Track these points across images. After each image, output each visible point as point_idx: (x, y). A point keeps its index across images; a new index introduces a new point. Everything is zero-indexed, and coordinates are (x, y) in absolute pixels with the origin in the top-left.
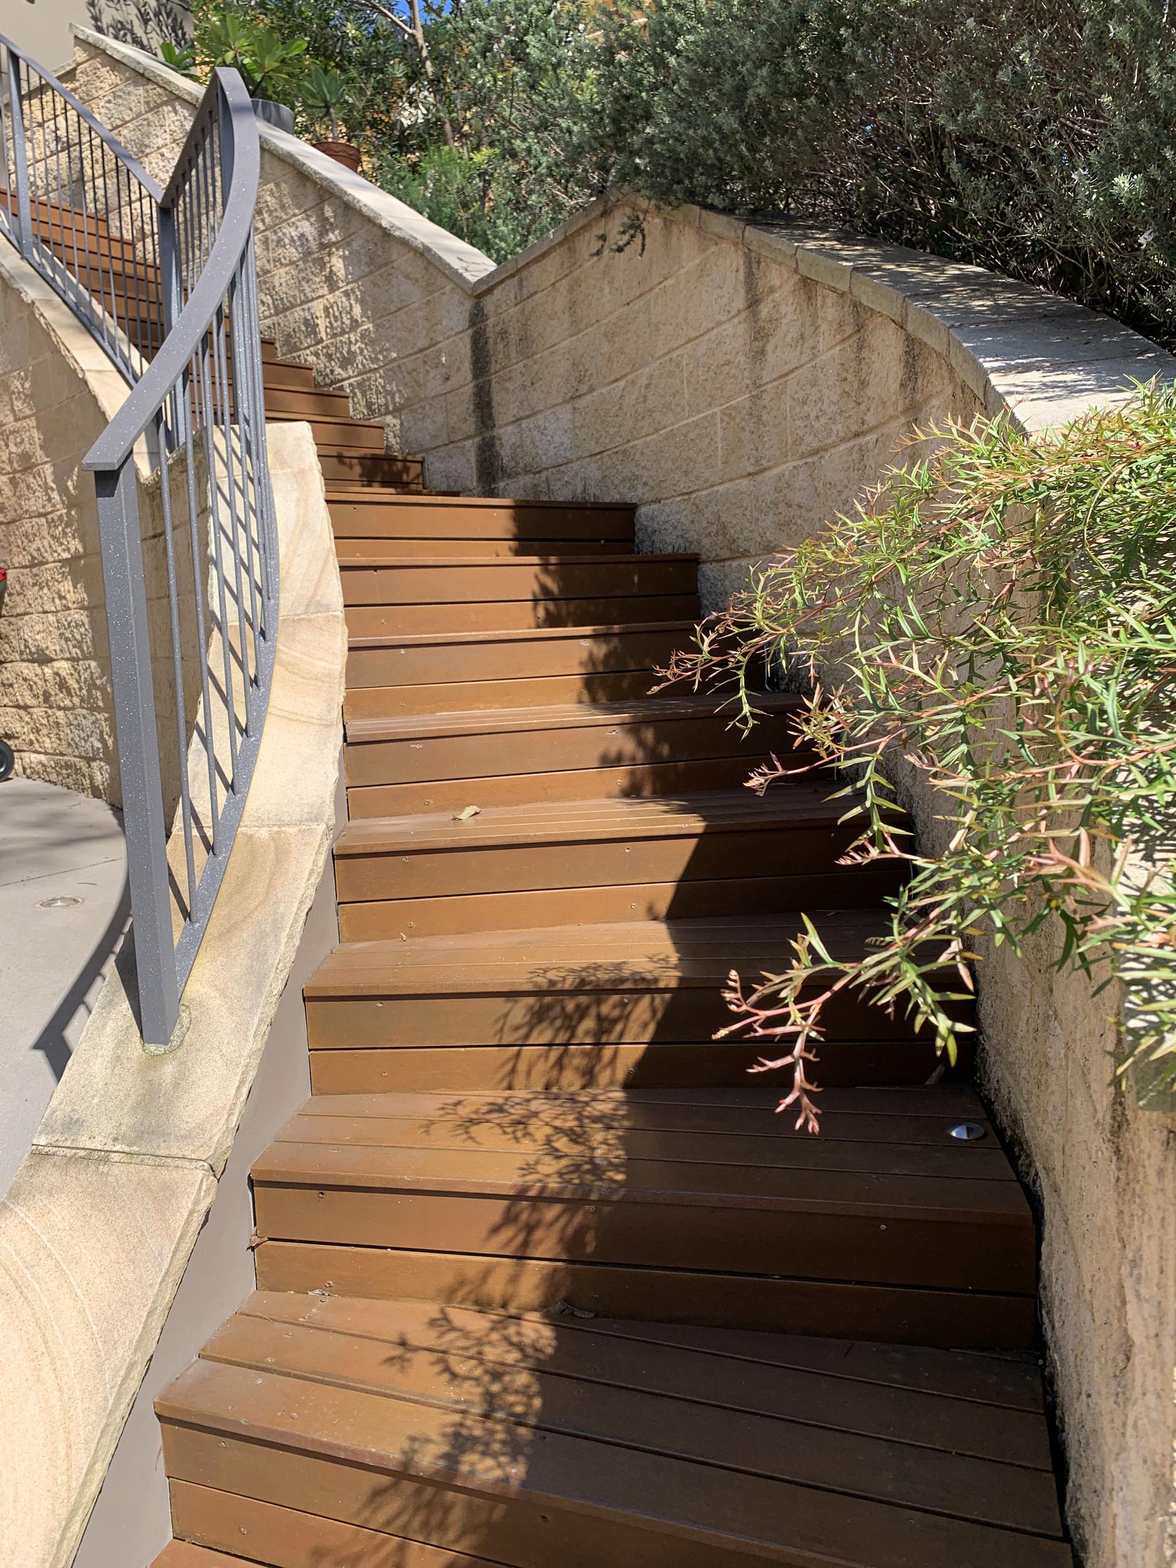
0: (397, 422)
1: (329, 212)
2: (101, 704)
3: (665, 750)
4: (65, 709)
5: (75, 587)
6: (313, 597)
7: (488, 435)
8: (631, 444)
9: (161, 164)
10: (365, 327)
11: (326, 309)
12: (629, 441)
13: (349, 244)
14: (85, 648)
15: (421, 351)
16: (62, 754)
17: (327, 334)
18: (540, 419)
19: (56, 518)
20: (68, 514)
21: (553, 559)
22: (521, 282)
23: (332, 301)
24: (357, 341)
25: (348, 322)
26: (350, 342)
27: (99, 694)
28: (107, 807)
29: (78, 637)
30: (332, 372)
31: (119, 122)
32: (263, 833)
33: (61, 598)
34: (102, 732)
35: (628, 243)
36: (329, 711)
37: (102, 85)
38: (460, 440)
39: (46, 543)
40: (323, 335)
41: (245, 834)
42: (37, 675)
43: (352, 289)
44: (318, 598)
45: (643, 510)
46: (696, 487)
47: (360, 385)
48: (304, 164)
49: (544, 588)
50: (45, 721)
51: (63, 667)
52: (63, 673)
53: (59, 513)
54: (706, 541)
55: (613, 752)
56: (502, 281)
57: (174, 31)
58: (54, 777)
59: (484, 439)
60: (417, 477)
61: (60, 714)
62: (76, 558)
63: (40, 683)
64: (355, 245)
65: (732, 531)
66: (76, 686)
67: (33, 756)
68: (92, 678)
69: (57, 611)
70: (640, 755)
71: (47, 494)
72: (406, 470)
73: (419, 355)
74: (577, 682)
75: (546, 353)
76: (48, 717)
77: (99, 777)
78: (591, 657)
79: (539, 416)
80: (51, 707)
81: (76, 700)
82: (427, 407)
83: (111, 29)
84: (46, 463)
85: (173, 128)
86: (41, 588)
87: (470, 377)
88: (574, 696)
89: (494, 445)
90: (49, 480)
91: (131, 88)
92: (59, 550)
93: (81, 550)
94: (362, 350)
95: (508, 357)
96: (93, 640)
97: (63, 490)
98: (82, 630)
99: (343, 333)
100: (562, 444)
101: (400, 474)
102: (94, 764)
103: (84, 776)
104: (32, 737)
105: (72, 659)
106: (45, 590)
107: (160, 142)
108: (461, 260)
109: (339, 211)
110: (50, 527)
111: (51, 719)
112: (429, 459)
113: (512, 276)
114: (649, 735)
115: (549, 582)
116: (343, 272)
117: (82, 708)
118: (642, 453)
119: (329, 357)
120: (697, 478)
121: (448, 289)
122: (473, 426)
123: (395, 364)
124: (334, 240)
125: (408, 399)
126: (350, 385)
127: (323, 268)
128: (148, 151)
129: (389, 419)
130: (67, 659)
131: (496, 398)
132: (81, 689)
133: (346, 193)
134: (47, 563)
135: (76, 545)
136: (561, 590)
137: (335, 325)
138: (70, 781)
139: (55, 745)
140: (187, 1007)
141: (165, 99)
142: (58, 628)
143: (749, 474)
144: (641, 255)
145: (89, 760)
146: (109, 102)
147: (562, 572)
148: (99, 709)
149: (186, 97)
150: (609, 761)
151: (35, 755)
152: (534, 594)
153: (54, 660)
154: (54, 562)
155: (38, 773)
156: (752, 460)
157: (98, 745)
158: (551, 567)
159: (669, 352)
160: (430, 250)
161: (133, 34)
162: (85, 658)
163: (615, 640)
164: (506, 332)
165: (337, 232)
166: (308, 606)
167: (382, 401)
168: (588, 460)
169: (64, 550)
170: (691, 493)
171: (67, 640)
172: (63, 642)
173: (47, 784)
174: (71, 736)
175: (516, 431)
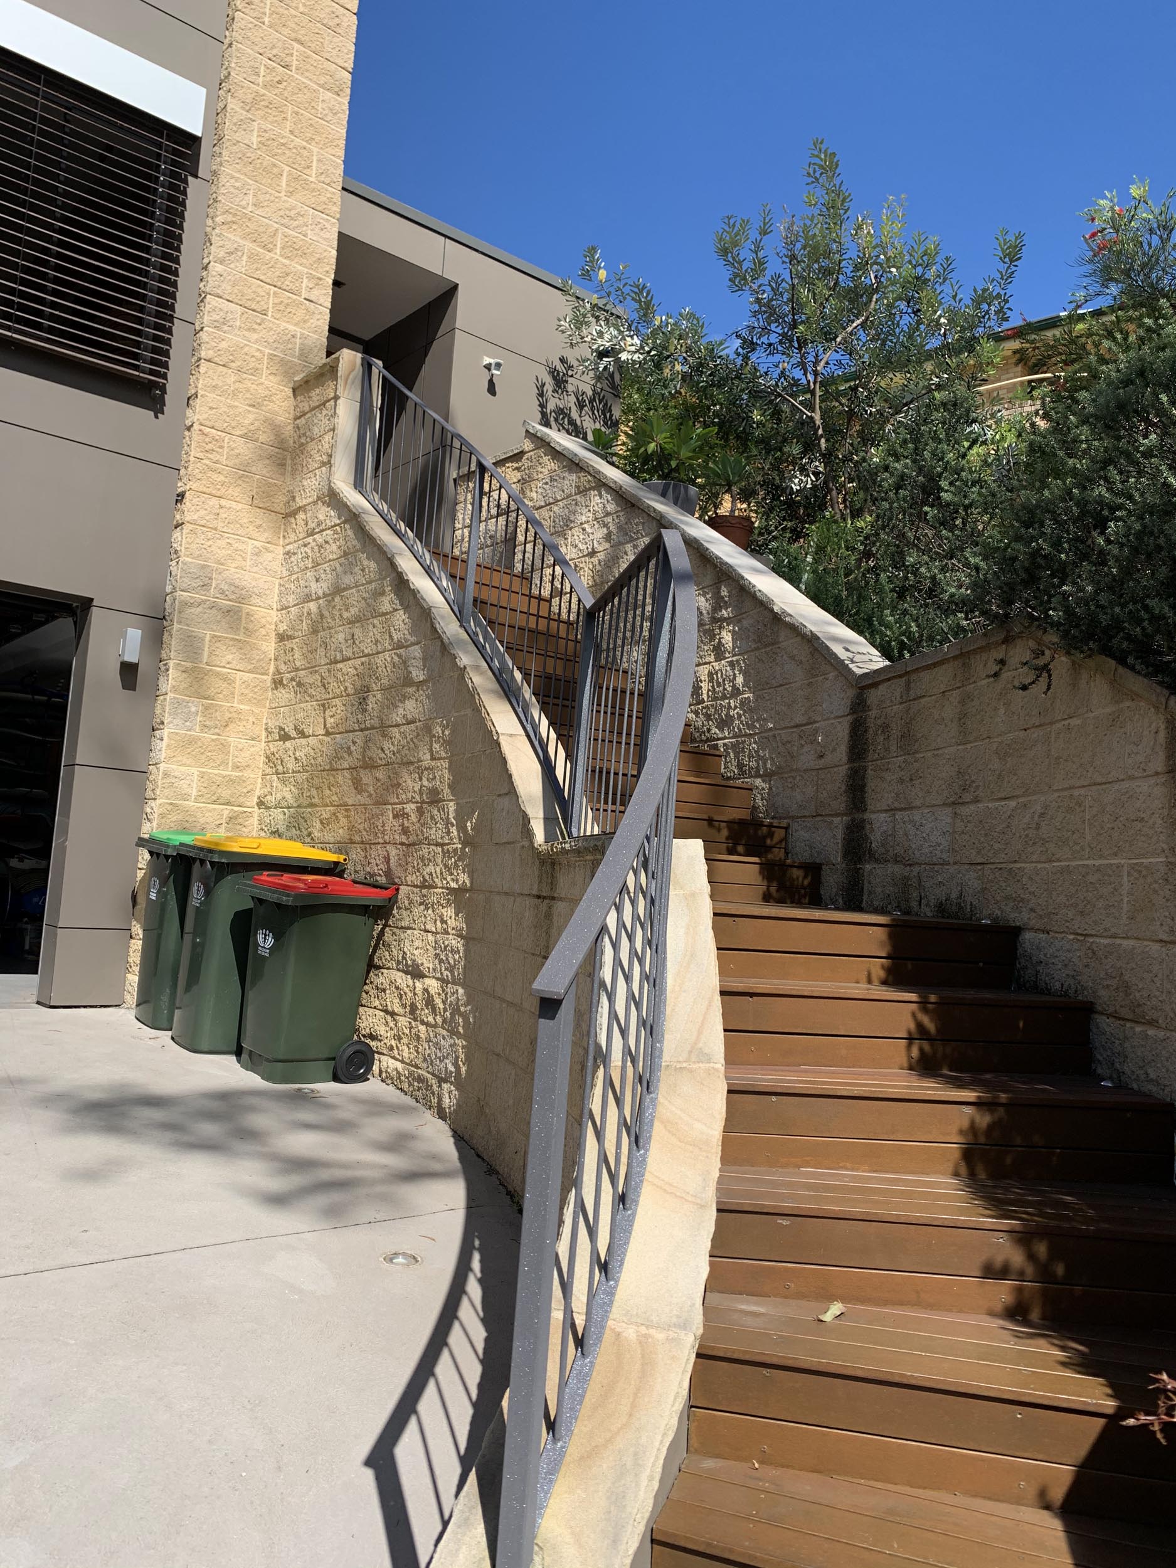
0: (766, 786)
1: (724, 592)
2: (461, 1030)
3: (1060, 1270)
4: (427, 1024)
5: (457, 915)
6: (696, 1044)
7: (858, 816)
8: (1018, 865)
9: (582, 537)
10: (746, 696)
11: (710, 675)
12: (1015, 861)
13: (739, 621)
14: (456, 974)
15: (797, 726)
16: (417, 1067)
17: (708, 696)
18: (917, 815)
19: (451, 850)
20: (463, 849)
21: (933, 998)
22: (908, 683)
23: (717, 668)
24: (736, 707)
25: (730, 689)
26: (730, 707)
27: (461, 1020)
28: (450, 1133)
29: (452, 961)
30: (709, 730)
31: (551, 500)
32: (631, 1333)
33: (443, 922)
34: (457, 1058)
35: (1033, 682)
36: (704, 1188)
37: (543, 470)
38: (826, 815)
39: (438, 870)
40: (705, 697)
41: (613, 1330)
42: (408, 986)
43: (737, 661)
44: (701, 1045)
45: (1027, 936)
46: (1093, 932)
47: (734, 746)
48: (707, 549)
49: (920, 1026)
50: (407, 1031)
51: (433, 985)
52: (432, 992)
53: (455, 846)
54: (1102, 993)
55: (999, 1260)
56: (889, 680)
57: (604, 413)
58: (405, 1086)
59: (853, 820)
60: (781, 841)
61: (422, 1028)
62: (462, 890)
63: (410, 994)
64: (745, 623)
65: (1137, 995)
66: (441, 1006)
67: (391, 1061)
68: (457, 1003)
69: (437, 933)
70: (1030, 1270)
71: (447, 827)
72: (771, 835)
73: (795, 730)
74: (953, 1150)
75: (929, 754)
76: (411, 1028)
77: (448, 1100)
78: (973, 1127)
79: (915, 812)
80: (415, 1020)
81: (439, 1019)
82: (798, 778)
83: (553, 414)
84: (451, 800)
85: (596, 508)
86: (427, 909)
87: (845, 759)
88: (949, 1166)
89: (863, 828)
90: (451, 816)
91: (566, 474)
92: (449, 878)
93: (468, 885)
94: (739, 716)
95: (887, 750)
96: (465, 968)
97: (462, 828)
98: (457, 957)
99: (724, 697)
100: (939, 845)
101: (765, 838)
102: (445, 1086)
103: (433, 1094)
104: (393, 1043)
105: (441, 980)
106: (430, 911)
107: (584, 519)
108: (847, 650)
109: (733, 592)
110: (444, 857)
111: (413, 1031)
112: (795, 826)
113: (900, 676)
114: (1042, 1249)
115: (926, 1020)
116: (731, 644)
117: (444, 1028)
118: (1030, 878)
119: (708, 717)
120: (1095, 923)
121: (831, 675)
122: (843, 805)
123: (770, 734)
124: (726, 615)
125: (779, 767)
126: (725, 744)
127: (712, 639)
128: (572, 525)
129: (758, 782)
130: (437, 979)
131: (871, 784)
132: (445, 1010)
133: (743, 577)
134: (437, 888)
135: (464, 878)
136: (938, 1030)
137: (717, 689)
138: (419, 1094)
139: (412, 1057)
140: (541, 1548)
141: (593, 485)
142: (435, 948)
143: (1161, 941)
144: (1045, 693)
145: (441, 1080)
146: (546, 483)
147: (941, 1012)
148: (459, 1036)
149: (611, 485)
150: (993, 1272)
151: (393, 1061)
152: (909, 1033)
153: (427, 977)
154: (442, 888)
155: (392, 1079)
156: (1166, 928)
157: (451, 1068)
158: (930, 1006)
159: (1070, 788)
160: (818, 638)
161: (570, 417)
162: (454, 983)
163: (1001, 1110)
164: (888, 726)
165: (729, 610)
166: (690, 1052)
167: (753, 764)
168: (966, 867)
169: (453, 880)
170: (1086, 935)
171: (441, 961)
172: (437, 962)
173: (398, 1092)
174: (428, 1052)
175: (889, 819)
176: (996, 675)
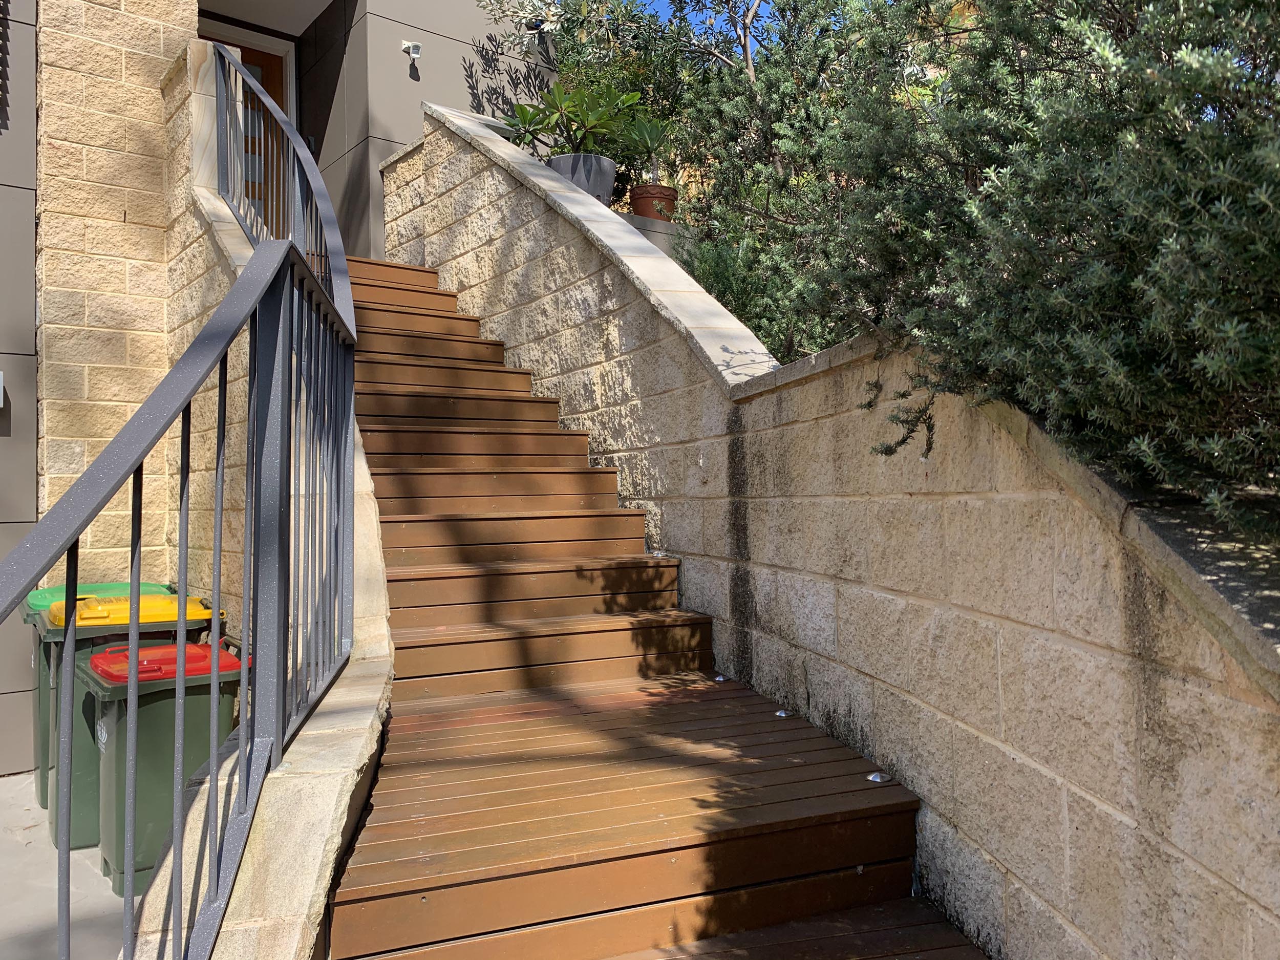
0: (657, 510)
1: (608, 280)
7: (742, 566)
8: (913, 700)
9: (480, 223)
10: (634, 403)
11: (602, 376)
12: (909, 692)
13: (624, 314)
15: (682, 442)
17: (602, 402)
18: (798, 580)
22: (780, 401)
23: (607, 369)
24: (627, 415)
25: (620, 394)
26: (621, 416)
30: (605, 440)
31: (451, 186)
35: (903, 441)
38: (714, 557)
40: (599, 402)
43: (624, 361)
47: (628, 460)
48: (589, 230)
56: (761, 394)
59: (738, 569)
60: (672, 582)
64: (629, 316)
72: (659, 576)
73: (680, 446)
75: (806, 501)
79: (796, 576)
82: (686, 506)
85: (490, 191)
87: (726, 490)
89: (748, 582)
91: (462, 156)
94: (630, 427)
95: (764, 485)
99: (616, 404)
100: (823, 630)
101: (651, 582)
107: (480, 203)
108: (725, 350)
109: (616, 280)
112: (686, 565)
113: (772, 391)
116: (617, 341)
118: (929, 729)
119: (603, 424)
121: (709, 383)
122: (728, 548)
123: (659, 449)
124: (611, 308)
125: (668, 491)
126: (619, 458)
127: (601, 336)
129: (651, 505)
131: (752, 528)
133: (622, 262)
137: (609, 394)
141: (486, 165)
144: (926, 455)
160: (692, 337)
164: (762, 456)
165: (614, 300)
167: (646, 483)
168: (854, 672)
175: (771, 577)
176: (870, 405)
